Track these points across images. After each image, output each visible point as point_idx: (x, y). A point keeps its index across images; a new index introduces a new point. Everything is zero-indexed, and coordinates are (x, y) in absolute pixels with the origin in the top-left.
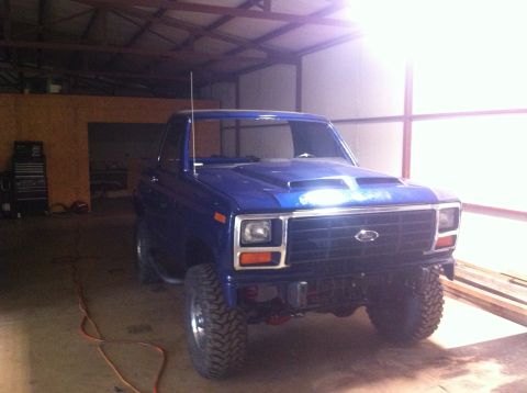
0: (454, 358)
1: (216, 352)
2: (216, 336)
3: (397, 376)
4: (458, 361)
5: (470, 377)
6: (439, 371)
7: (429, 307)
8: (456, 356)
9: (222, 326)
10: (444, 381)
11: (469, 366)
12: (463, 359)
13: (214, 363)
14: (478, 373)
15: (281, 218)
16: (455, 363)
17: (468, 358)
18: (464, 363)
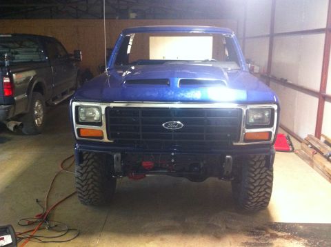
0: (272, 232)
1: (79, 190)
2: (78, 181)
12: (279, 234)
13: (80, 197)
15: (102, 106)
16: (268, 235)
17: (284, 234)
18: (277, 236)
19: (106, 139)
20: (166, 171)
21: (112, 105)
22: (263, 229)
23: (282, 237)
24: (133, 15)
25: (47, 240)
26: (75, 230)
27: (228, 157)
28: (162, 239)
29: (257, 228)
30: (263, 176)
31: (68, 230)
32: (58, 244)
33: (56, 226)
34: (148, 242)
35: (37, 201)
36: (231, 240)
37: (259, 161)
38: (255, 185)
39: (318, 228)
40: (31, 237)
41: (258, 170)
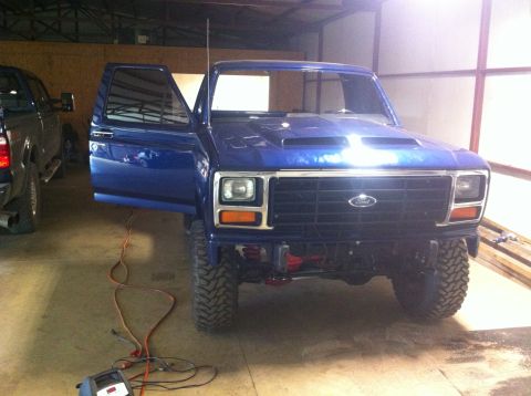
0: (474, 342)
1: (202, 307)
2: (203, 292)
3: (398, 353)
4: (476, 346)
5: (481, 366)
6: (448, 354)
7: (449, 284)
8: (478, 339)
9: (209, 282)
10: (449, 365)
11: (486, 353)
12: (483, 344)
13: (201, 317)
14: (492, 362)
15: (263, 177)
16: (472, 347)
17: (489, 344)
18: (482, 348)
19: (264, 226)
20: (321, 271)
21: (279, 174)
22: (460, 340)
23: (490, 347)
24: (142, 39)
25: (175, 386)
26: (207, 367)
27: (432, 242)
28: (341, 367)
29: (453, 340)
30: (458, 269)
31: (197, 369)
32: (195, 389)
33: (173, 364)
34: (324, 371)
35: (114, 333)
36: (431, 357)
37: (450, 248)
38: (449, 281)
39: (525, 333)
40: (145, 384)
41: (452, 261)
